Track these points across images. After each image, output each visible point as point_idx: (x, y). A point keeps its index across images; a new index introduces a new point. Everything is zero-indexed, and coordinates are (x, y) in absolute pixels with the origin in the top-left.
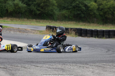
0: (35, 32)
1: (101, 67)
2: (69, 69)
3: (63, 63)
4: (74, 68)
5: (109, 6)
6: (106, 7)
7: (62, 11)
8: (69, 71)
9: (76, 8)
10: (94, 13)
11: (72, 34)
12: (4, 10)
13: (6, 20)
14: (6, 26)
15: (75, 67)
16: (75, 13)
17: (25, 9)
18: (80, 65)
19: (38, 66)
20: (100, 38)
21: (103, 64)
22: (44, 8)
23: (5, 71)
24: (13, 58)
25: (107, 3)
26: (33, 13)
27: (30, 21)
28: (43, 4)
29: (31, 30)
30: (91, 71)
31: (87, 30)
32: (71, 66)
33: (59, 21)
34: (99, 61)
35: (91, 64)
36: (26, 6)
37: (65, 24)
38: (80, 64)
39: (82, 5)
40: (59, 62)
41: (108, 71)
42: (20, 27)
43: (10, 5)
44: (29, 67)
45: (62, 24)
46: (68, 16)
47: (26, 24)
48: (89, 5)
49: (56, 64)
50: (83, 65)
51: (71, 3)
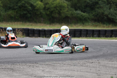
1: (51, 65)
2: (18, 68)
3: (13, 63)
5: (55, 5)
6: (52, 6)
7: (8, 12)
8: (19, 70)
9: (22, 8)
10: (41, 13)
11: (19, 35)
15: (25, 67)
16: (21, 13)
18: (30, 64)
20: (48, 37)
21: (53, 62)
25: (53, 2)
30: (41, 70)
31: (34, 30)
32: (20, 66)
33: (5, 22)
34: (49, 59)
35: (41, 63)
39: (28, 4)
40: (8, 62)
41: (59, 69)
45: (8, 25)
46: (14, 17)
48: (35, 4)
49: (5, 64)
50: (33, 65)
51: (17, 3)
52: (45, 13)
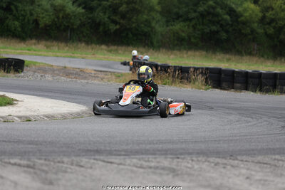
0: (106, 77)
1: (269, 164)
2: (188, 170)
3: (176, 155)
4: (201, 168)
6: (282, 15)
7: (172, 25)
8: (189, 175)
9: (208, 18)
10: (253, 31)
11: (197, 83)
12: (29, 20)
13: (34, 47)
14: (34, 60)
15: (204, 166)
16: (205, 30)
17: (80, 20)
18: (218, 160)
19: (111, 163)
20: (267, 91)
21: (274, 157)
22: (128, 16)
23: (30, 173)
24: (50, 142)
26: (101, 29)
27: (92, 49)
28: (124, 6)
29: (95, 70)
30: (244, 175)
31: (233, 72)
32: (194, 163)
33: (164, 50)
34: (264, 149)
35: (244, 158)
36: (83, 11)
37: (180, 57)
38: (216, 157)
39: (222, 9)
40: (165, 153)
42: (68, 65)
43: (42, 9)
44: (89, 165)
45: (172, 56)
46: (187, 38)
47: (84, 56)
48: (240, 9)
49: (157, 156)
50: (225, 161)
51: (196, 5)
52: (262, 31)
